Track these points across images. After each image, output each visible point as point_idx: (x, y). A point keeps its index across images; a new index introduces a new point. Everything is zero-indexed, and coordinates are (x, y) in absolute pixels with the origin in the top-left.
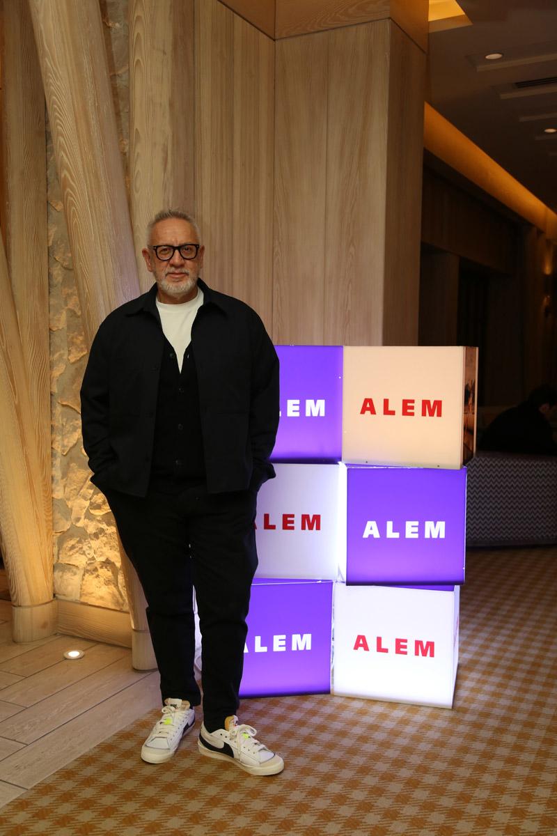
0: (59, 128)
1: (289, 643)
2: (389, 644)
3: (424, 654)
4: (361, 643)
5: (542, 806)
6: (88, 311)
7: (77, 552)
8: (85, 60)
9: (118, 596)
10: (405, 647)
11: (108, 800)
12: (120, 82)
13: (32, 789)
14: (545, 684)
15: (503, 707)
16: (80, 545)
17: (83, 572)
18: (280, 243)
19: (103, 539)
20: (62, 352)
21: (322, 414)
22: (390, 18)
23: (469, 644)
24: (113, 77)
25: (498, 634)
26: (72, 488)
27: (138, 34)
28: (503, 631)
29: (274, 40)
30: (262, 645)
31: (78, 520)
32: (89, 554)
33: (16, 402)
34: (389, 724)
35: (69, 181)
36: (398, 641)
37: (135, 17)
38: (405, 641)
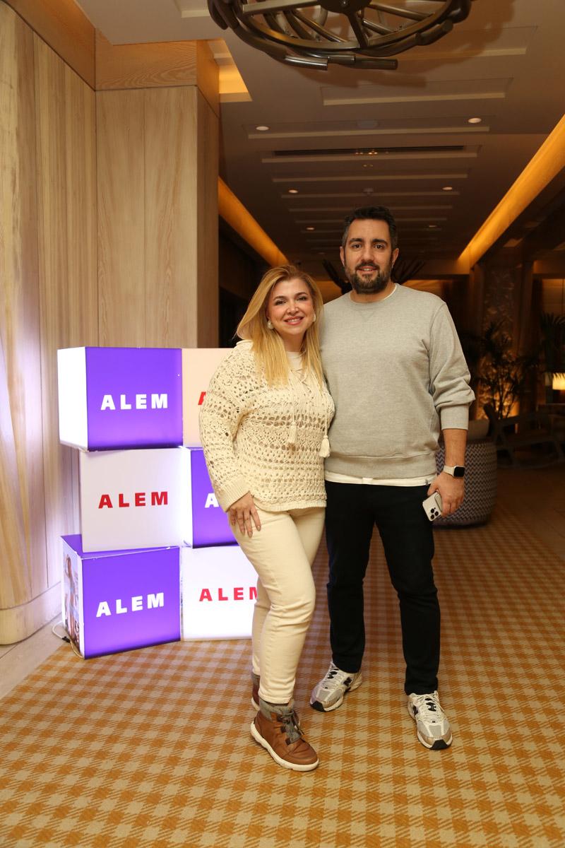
1: (145, 602)
4: (206, 595)
10: (242, 594)
11: (14, 756)
18: (104, 264)
21: (165, 406)
22: (196, 86)
29: (95, 91)
30: (123, 607)
36: (236, 590)
38: (242, 589)
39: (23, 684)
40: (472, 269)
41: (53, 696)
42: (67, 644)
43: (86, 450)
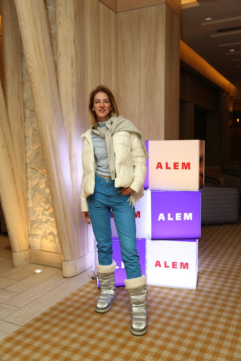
0: (28, 50)
2: (169, 264)
3: (184, 268)
4: (158, 264)
5: (234, 328)
6: (41, 128)
7: (39, 229)
8: (38, 22)
9: (56, 247)
10: (176, 265)
11: (55, 330)
12: (53, 32)
13: (23, 326)
14: (234, 279)
15: (217, 289)
16: (40, 226)
17: (41, 237)
18: (120, 98)
19: (49, 223)
20: (30, 146)
22: (165, 3)
23: (202, 264)
24: (50, 29)
25: (214, 259)
26: (36, 203)
27: (60, 11)
28: (216, 258)
29: (117, 13)
30: (117, 266)
31: (39, 216)
32: (43, 230)
33: (12, 167)
34: (170, 297)
35: (32, 73)
36: (173, 263)
37: (58, 3)
38: (176, 263)
39: (69, 297)
41: (79, 304)
42: (93, 280)
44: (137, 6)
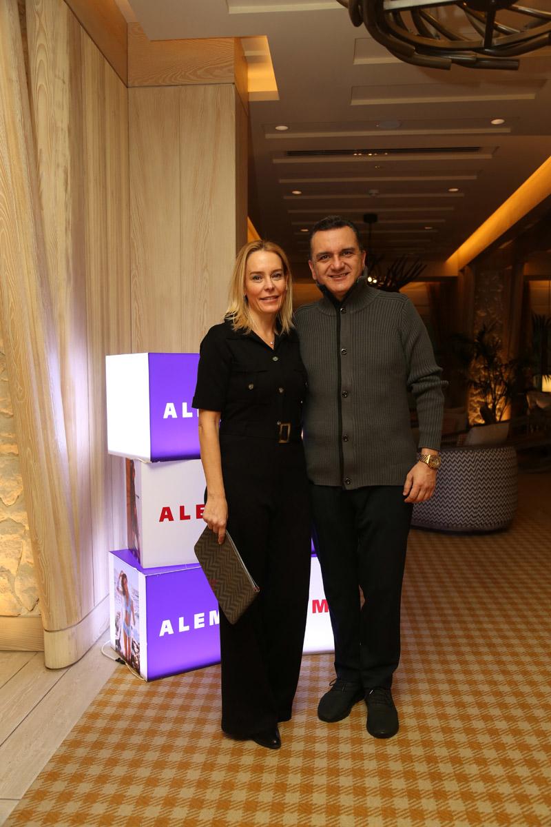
1: (207, 619)
3: (321, 610)
6: (13, 321)
9: (16, 602)
18: (137, 266)
22: (234, 84)
27: (41, 60)
29: (127, 87)
37: (37, 46)
39: (91, 711)
40: (462, 271)
41: (129, 722)
42: (123, 666)
43: (149, 461)
44: (173, 80)
